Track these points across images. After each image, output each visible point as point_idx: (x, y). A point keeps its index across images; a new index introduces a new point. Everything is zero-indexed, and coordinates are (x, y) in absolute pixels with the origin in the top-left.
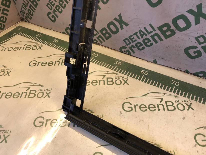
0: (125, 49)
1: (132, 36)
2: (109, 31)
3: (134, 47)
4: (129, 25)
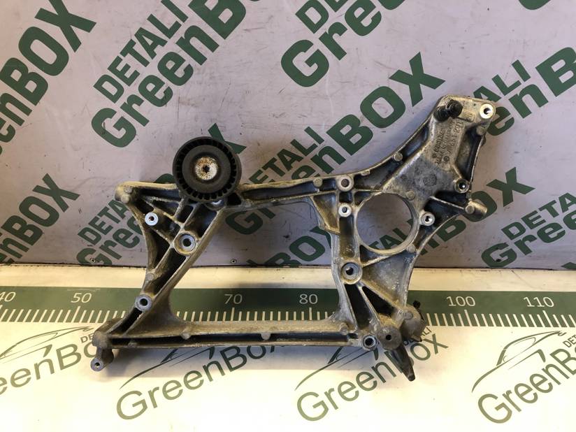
0: (92, 254)
1: (96, 219)
2: (29, 222)
3: (114, 245)
4: (79, 195)
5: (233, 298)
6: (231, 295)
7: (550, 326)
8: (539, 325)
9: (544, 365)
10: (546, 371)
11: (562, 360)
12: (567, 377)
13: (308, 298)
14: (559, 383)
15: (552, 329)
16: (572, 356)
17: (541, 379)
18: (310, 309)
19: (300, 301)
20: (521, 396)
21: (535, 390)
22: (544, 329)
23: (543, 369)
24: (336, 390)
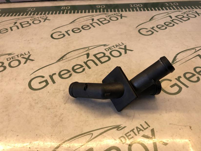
5: (31, 9)
6: (30, 9)
7: (175, 9)
8: (170, 9)
9: (171, 20)
10: (172, 21)
11: (180, 18)
12: (182, 22)
13: (65, 8)
14: (178, 24)
15: (177, 10)
16: (185, 16)
17: (169, 23)
18: (66, 10)
19: (62, 9)
20: (159, 28)
21: (166, 26)
22: (173, 10)
23: (171, 21)
24: (71, 31)
